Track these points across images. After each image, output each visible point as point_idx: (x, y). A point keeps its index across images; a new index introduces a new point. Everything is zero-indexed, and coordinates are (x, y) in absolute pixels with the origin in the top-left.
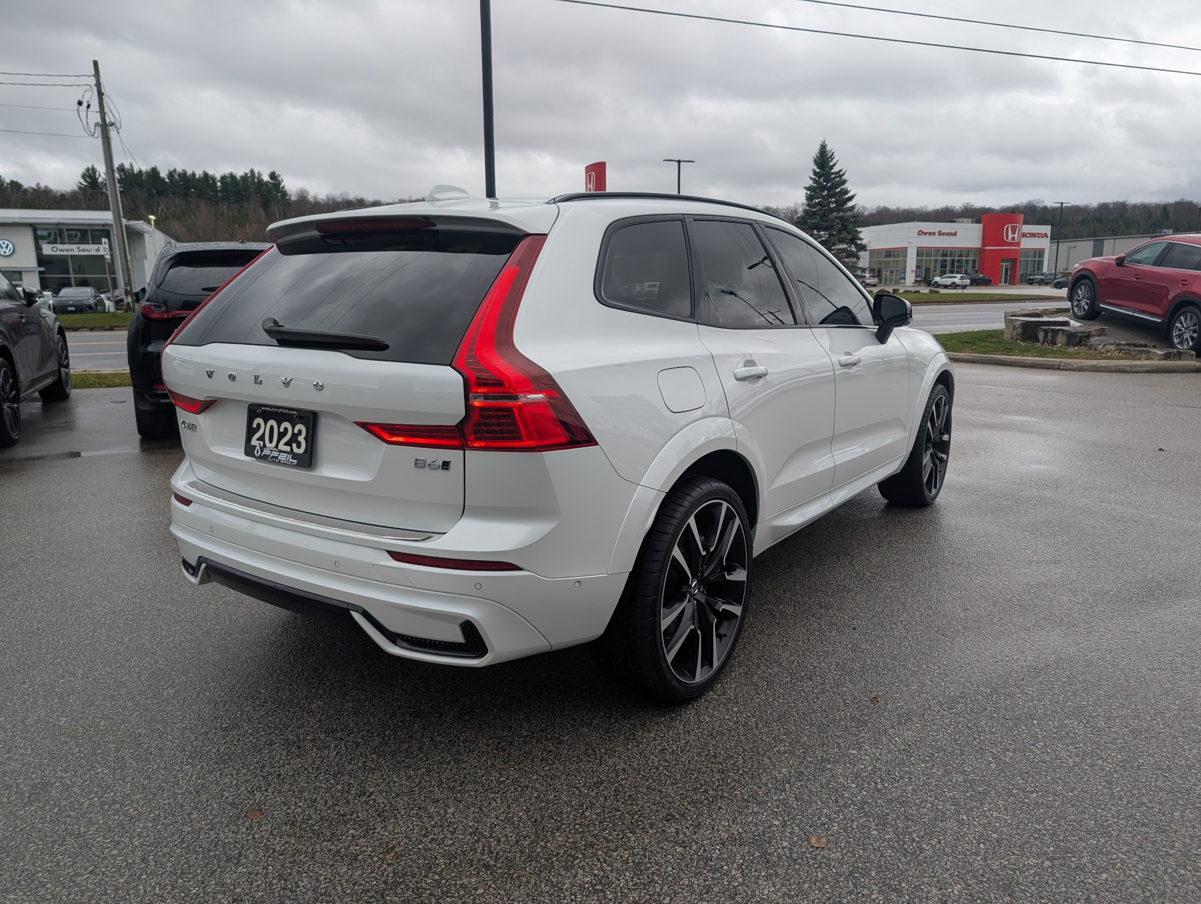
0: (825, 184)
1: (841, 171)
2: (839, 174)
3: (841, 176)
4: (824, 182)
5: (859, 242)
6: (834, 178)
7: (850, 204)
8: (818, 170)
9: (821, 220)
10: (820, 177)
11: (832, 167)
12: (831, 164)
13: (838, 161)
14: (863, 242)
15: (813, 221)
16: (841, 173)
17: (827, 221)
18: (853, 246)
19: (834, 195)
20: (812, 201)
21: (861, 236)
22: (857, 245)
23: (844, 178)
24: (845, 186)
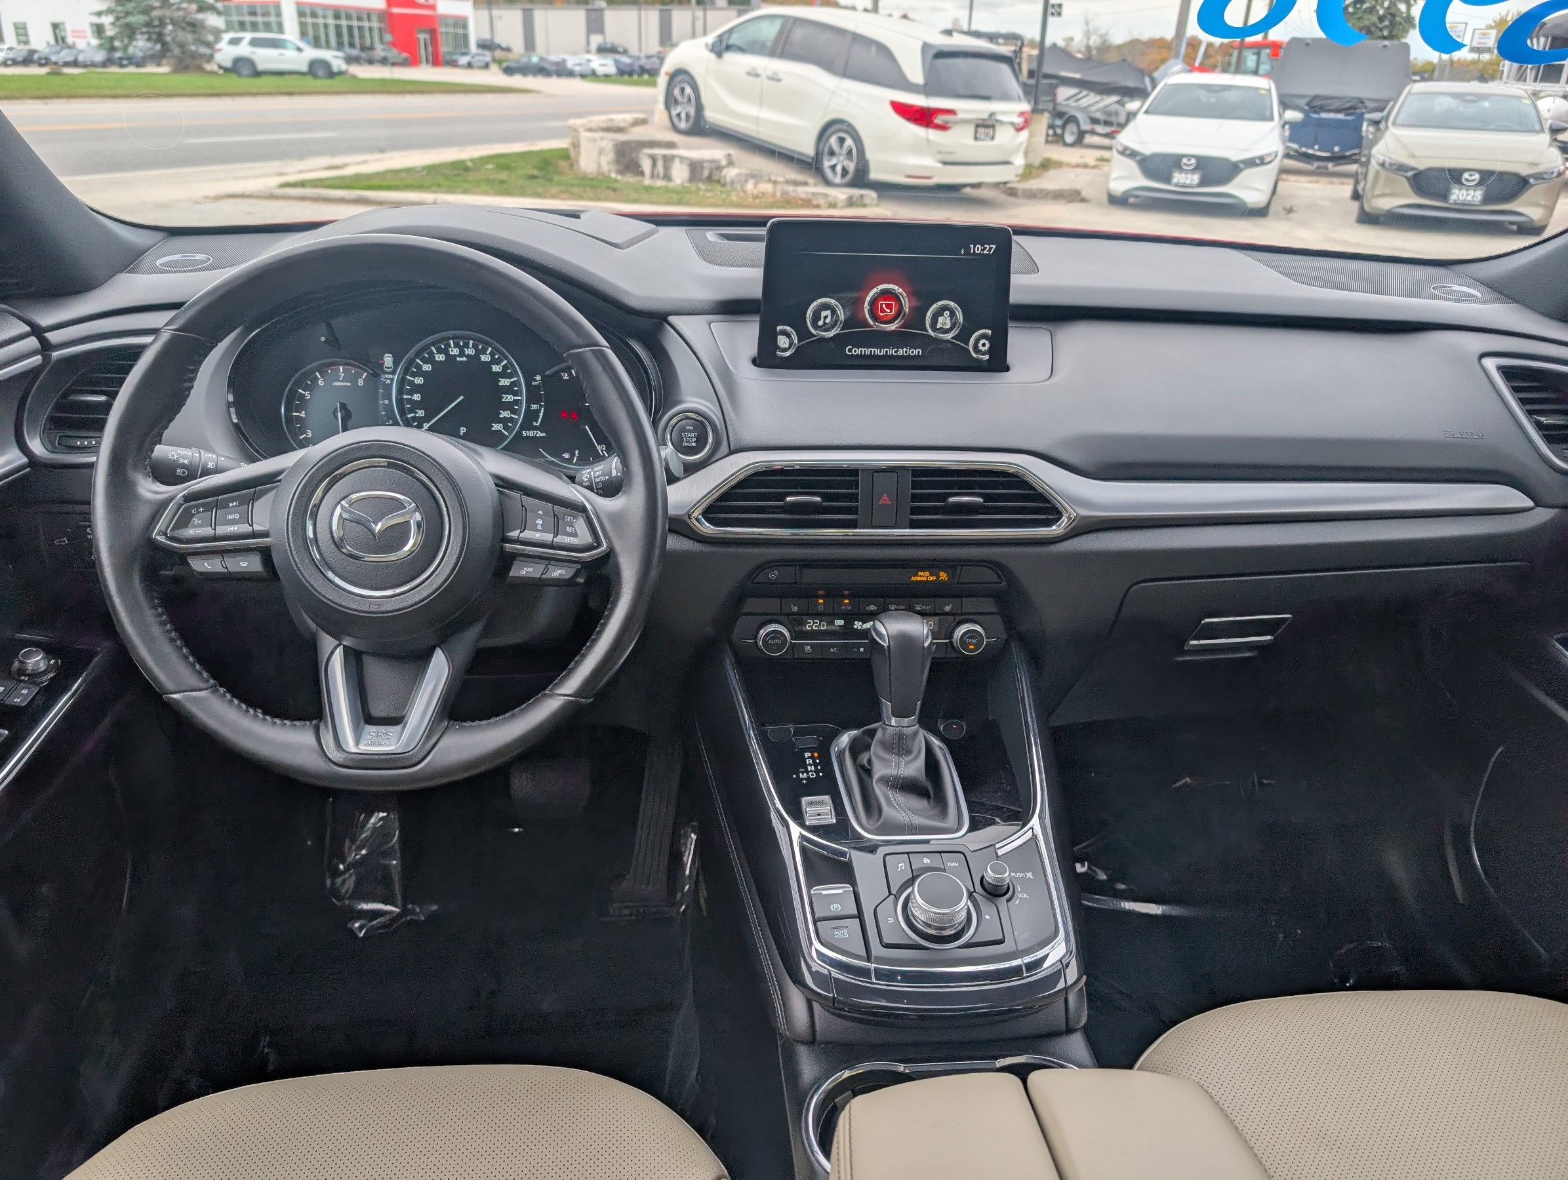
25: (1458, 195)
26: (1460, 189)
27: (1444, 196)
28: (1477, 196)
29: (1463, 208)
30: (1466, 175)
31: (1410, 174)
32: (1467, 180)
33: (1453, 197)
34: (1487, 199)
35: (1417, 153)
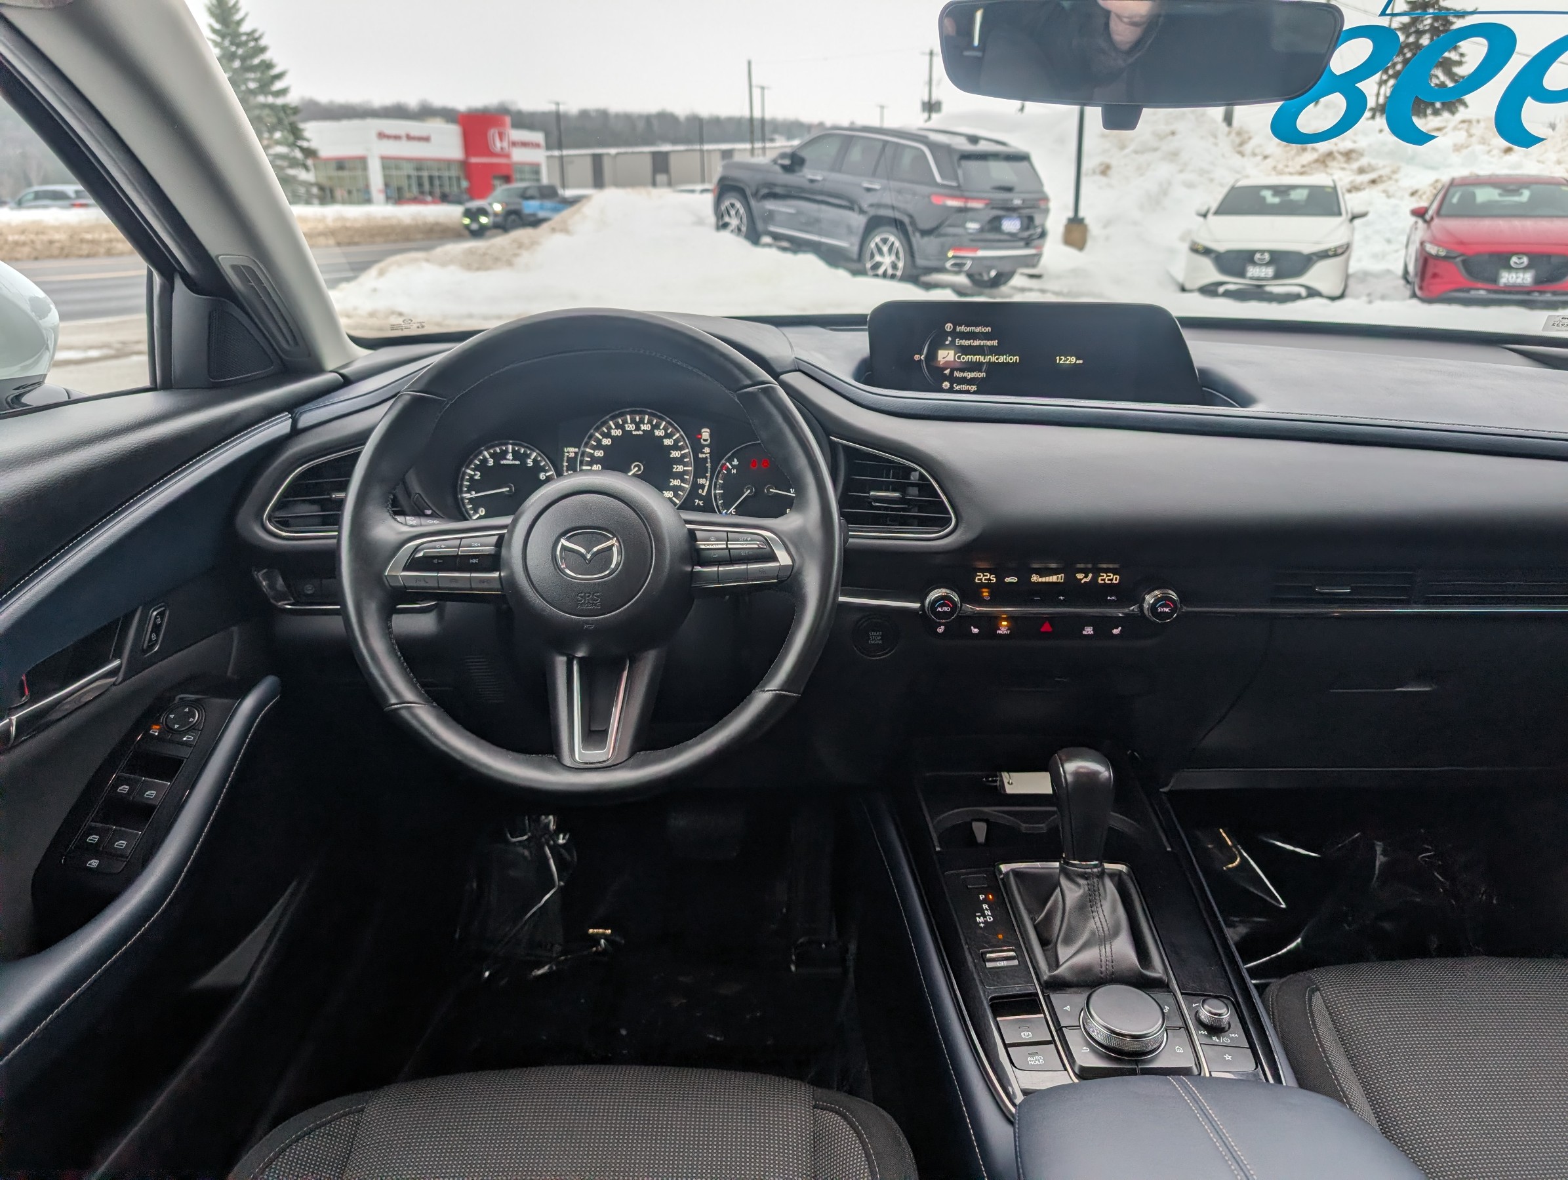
0: (233, 49)
1: (253, 32)
2: (253, 36)
3: (256, 40)
4: (232, 43)
5: (305, 144)
6: (246, 43)
7: (278, 85)
8: (217, 26)
10: (223, 36)
11: (239, 23)
12: (237, 17)
13: (246, 15)
14: (313, 145)
16: (257, 35)
18: (297, 150)
19: (252, 69)
21: (307, 134)
22: (302, 149)
23: (263, 42)
24: (266, 56)
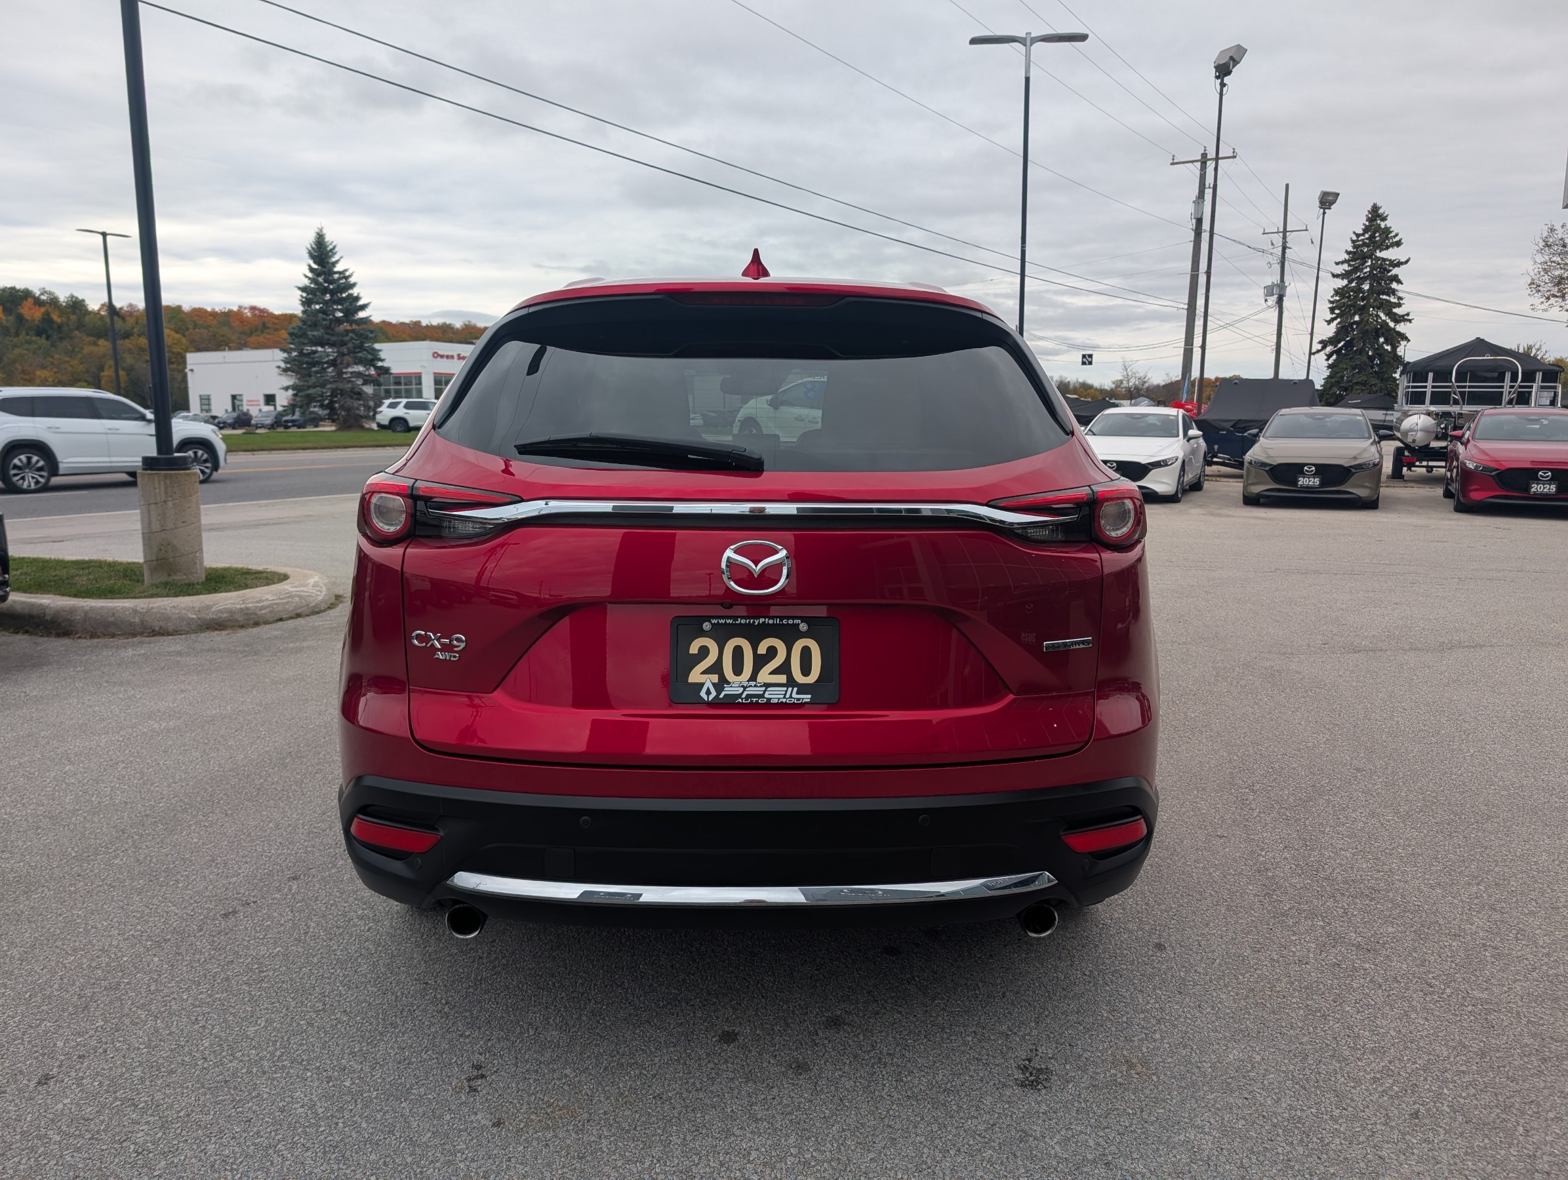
0: (327, 285)
1: (346, 270)
2: (344, 275)
3: (347, 278)
4: (325, 282)
5: (380, 364)
6: (339, 279)
7: (362, 314)
8: (315, 266)
9: (326, 333)
10: (319, 276)
11: (334, 264)
12: (333, 259)
13: (341, 258)
14: (385, 364)
15: (315, 333)
16: (347, 274)
17: (332, 335)
18: (372, 369)
19: (341, 301)
20: (309, 306)
21: (382, 355)
22: (376, 368)
23: (352, 280)
24: (355, 292)
25: (1303, 481)
26: (1304, 478)
27: (1295, 483)
28: (1317, 481)
29: (1308, 489)
30: (1306, 468)
31: (1267, 469)
32: (1307, 471)
33: (1300, 483)
34: (1322, 484)
35: (1272, 454)
